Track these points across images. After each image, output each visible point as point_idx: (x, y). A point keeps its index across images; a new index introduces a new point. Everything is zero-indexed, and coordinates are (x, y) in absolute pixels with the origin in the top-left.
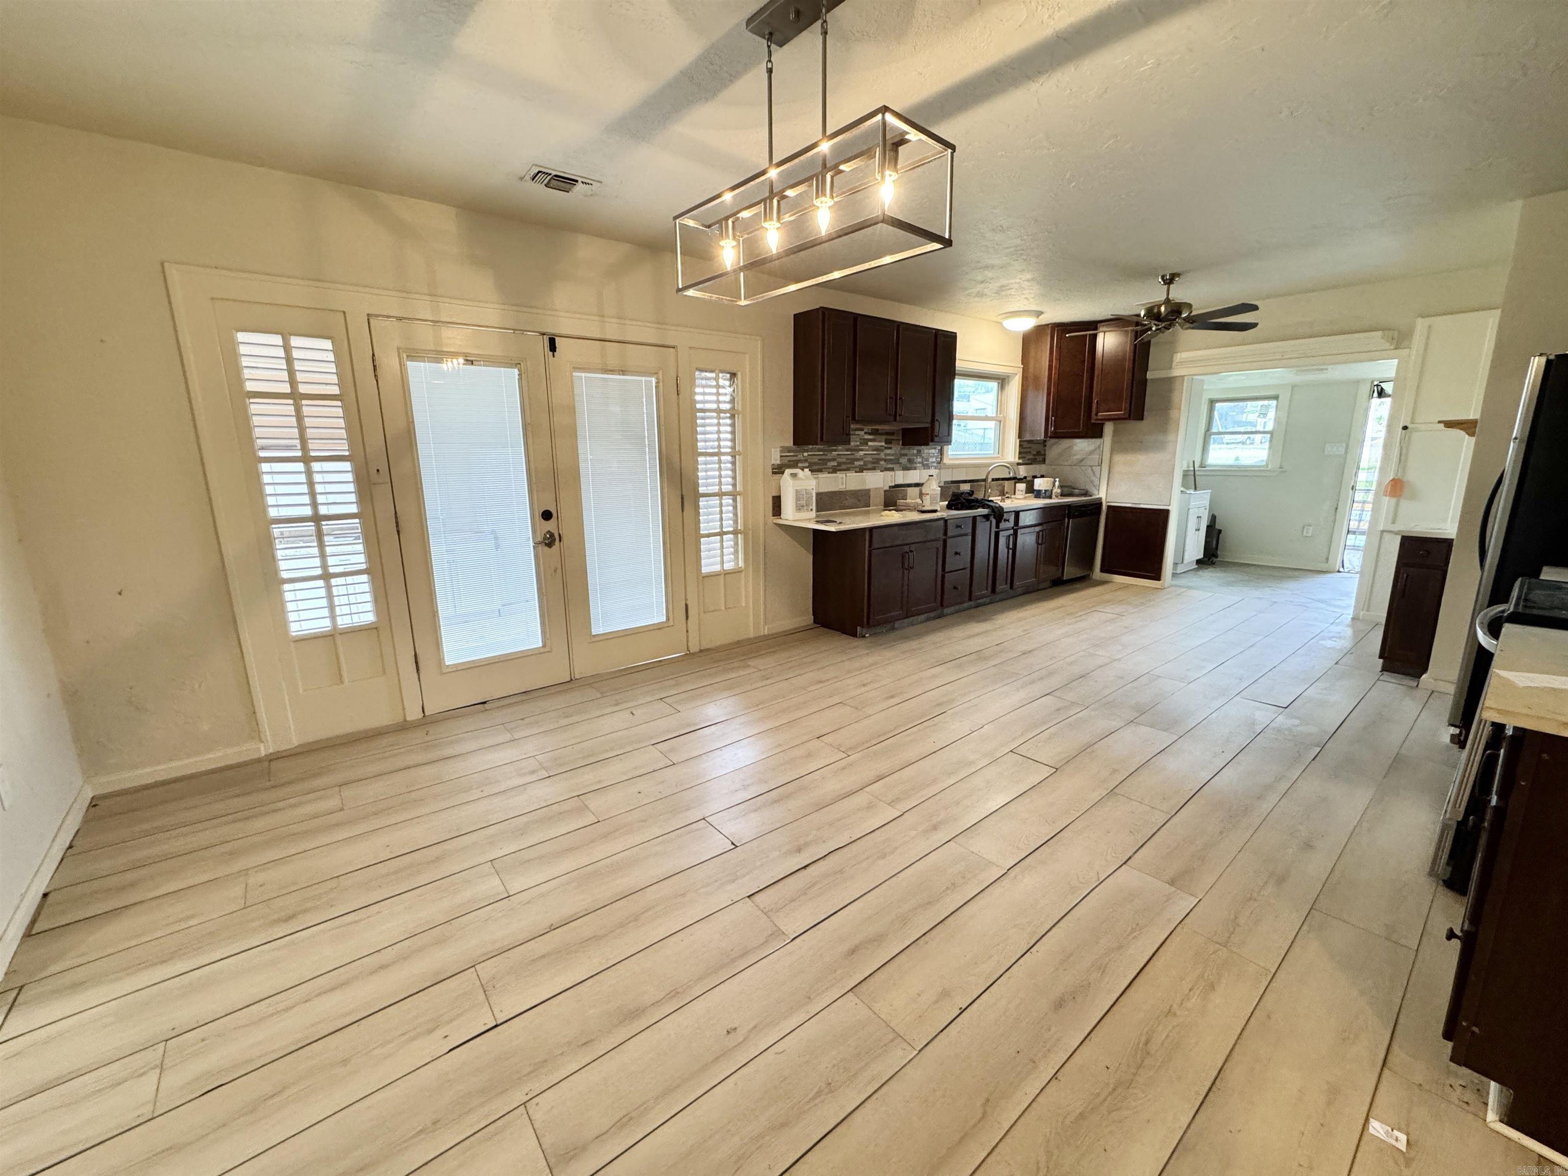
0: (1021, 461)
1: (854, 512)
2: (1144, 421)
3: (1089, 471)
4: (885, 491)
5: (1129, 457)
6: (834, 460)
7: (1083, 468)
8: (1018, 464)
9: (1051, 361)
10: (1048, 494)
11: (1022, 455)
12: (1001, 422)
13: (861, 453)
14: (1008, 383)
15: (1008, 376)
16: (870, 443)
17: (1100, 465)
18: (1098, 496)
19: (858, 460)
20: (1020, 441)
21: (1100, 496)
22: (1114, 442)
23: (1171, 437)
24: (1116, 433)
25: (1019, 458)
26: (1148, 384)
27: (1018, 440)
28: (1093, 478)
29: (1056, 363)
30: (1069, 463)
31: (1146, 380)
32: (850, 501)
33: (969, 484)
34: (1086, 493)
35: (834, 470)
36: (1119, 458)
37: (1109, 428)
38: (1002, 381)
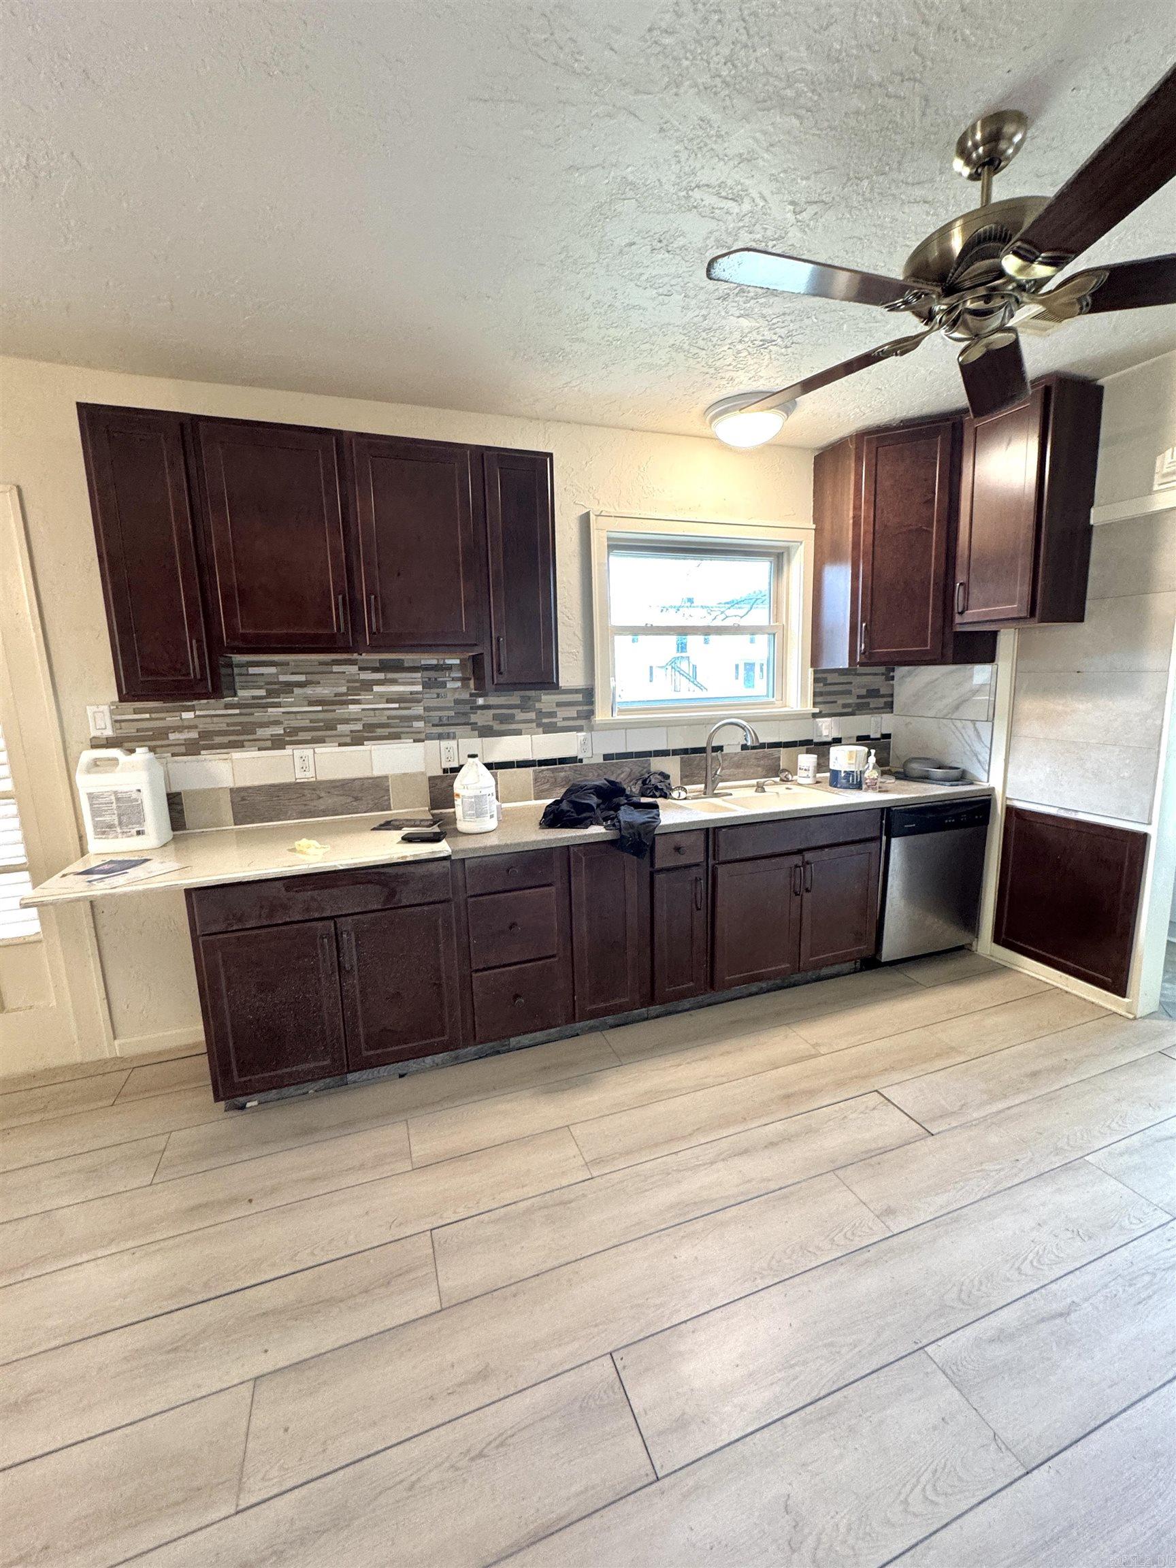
0: (817, 710)
1: (342, 822)
2: (1085, 628)
3: (971, 732)
4: (431, 779)
5: (1055, 705)
6: (277, 723)
7: (959, 724)
8: (815, 716)
9: (857, 508)
10: (855, 782)
11: (819, 699)
12: (776, 633)
13: (353, 708)
14: (789, 561)
15: (788, 548)
16: (376, 688)
17: (991, 719)
18: (985, 785)
19: (346, 721)
20: (815, 672)
21: (992, 784)
22: (1017, 673)
23: (1151, 661)
24: (1022, 652)
25: (815, 704)
26: (1094, 538)
27: (811, 670)
28: (978, 747)
29: (867, 511)
30: (932, 713)
31: (1089, 529)
32: (328, 801)
33: (678, 758)
34: (963, 777)
35: (278, 743)
36: (1028, 705)
37: (1007, 642)
38: (778, 557)
